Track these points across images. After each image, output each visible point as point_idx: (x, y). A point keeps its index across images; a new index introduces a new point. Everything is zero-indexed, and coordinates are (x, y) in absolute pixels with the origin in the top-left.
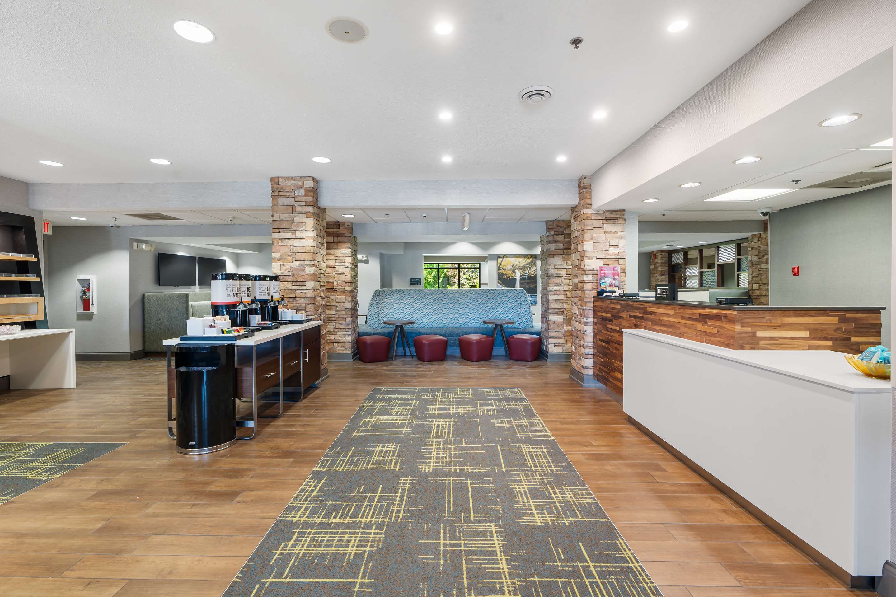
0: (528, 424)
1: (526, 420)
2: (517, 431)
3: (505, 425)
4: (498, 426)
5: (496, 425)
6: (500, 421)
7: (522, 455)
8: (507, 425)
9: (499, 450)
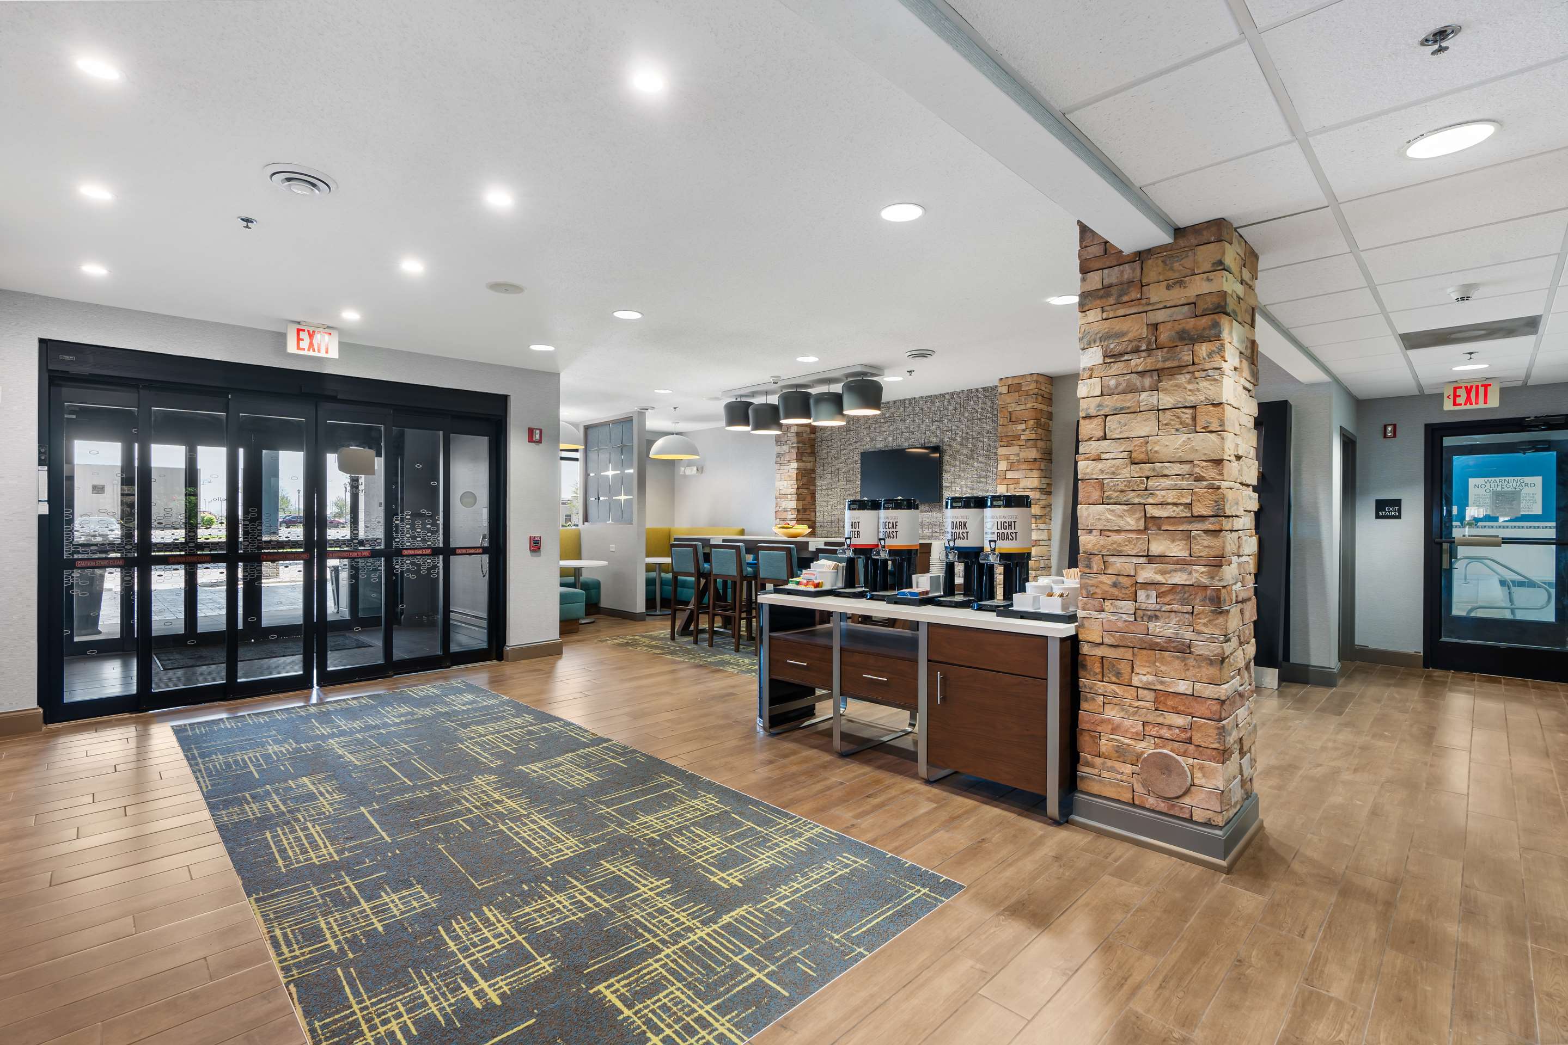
0: (323, 925)
1: (331, 941)
2: (354, 889)
3: (395, 897)
4: (412, 885)
5: (419, 888)
6: (415, 904)
7: (333, 839)
8: (386, 898)
9: (384, 834)
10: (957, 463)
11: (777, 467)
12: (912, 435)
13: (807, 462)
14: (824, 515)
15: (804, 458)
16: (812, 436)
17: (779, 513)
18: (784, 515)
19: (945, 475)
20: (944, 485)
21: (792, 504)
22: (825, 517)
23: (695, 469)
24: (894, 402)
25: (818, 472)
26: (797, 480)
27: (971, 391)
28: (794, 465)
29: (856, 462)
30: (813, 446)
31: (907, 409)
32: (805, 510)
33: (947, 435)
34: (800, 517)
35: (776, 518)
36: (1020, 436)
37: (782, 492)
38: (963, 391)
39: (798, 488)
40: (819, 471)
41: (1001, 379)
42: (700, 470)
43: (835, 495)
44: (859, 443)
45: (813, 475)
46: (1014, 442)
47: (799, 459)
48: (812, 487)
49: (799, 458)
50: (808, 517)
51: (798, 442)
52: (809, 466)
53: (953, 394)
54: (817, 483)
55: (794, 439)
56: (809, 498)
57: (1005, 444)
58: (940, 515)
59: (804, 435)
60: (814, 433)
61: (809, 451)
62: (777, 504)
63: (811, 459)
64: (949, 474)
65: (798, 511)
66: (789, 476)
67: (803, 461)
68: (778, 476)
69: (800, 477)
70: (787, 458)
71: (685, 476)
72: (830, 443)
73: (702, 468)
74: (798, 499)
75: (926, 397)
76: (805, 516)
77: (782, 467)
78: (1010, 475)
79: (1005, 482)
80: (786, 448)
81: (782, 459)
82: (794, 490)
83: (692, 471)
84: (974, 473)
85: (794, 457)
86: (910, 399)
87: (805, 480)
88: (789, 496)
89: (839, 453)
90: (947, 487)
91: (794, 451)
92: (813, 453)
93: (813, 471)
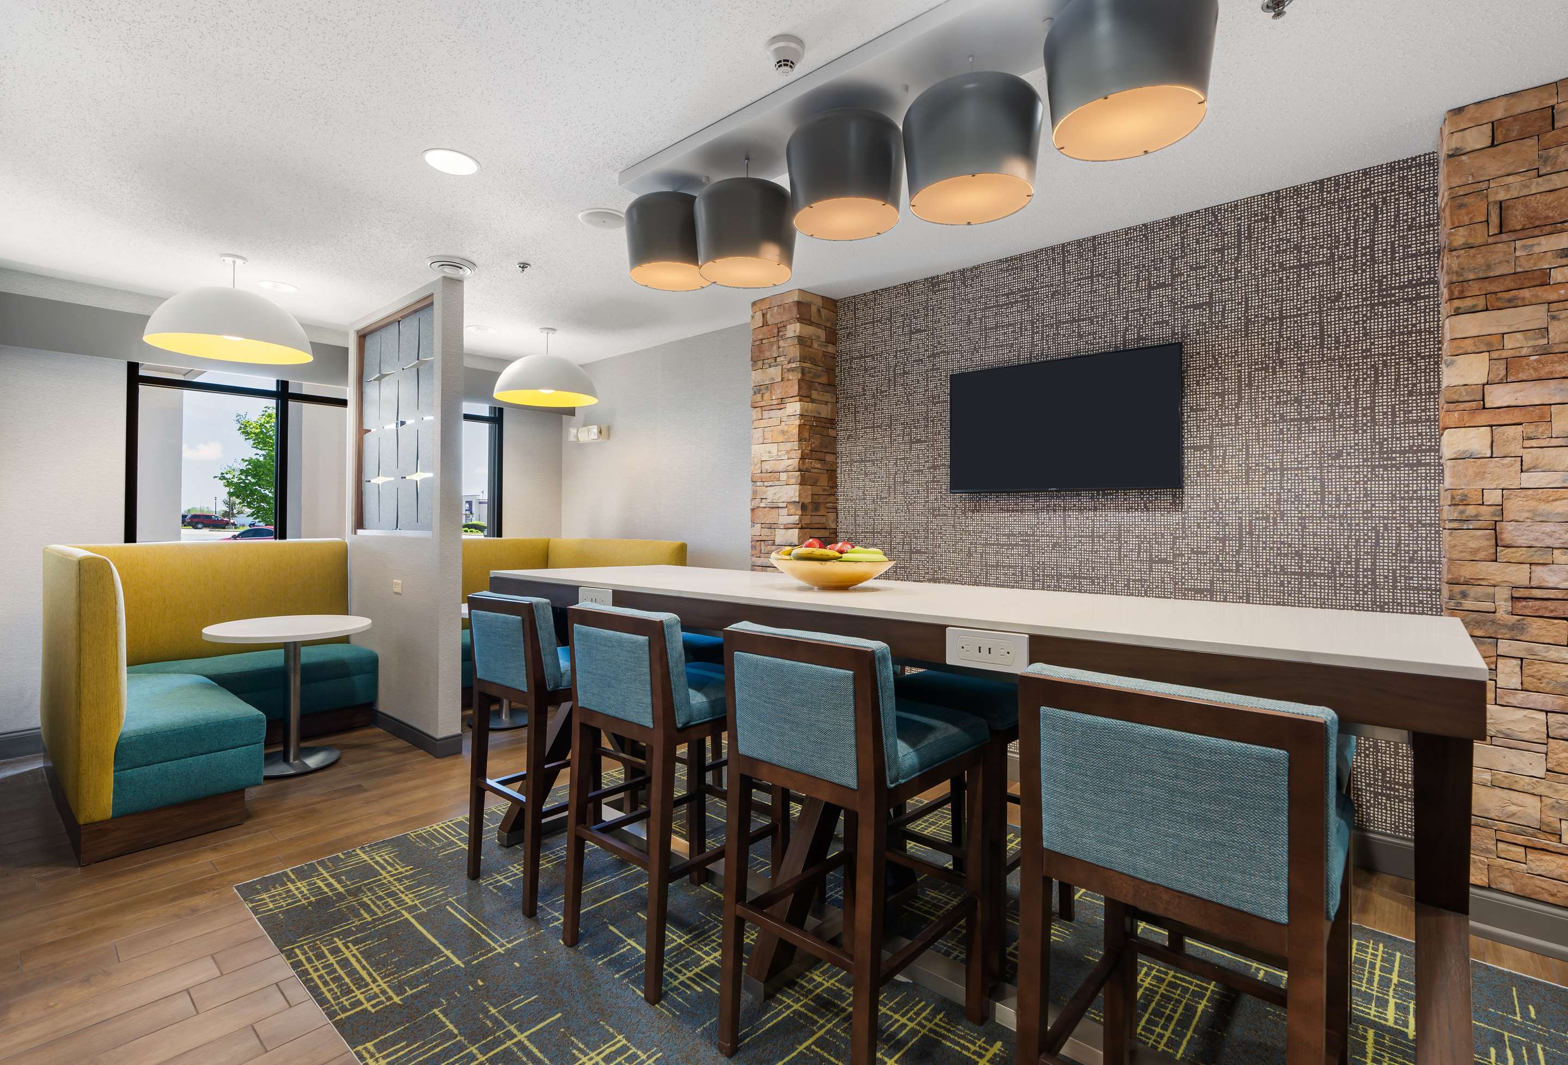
10: (1231, 385)
11: (755, 414)
12: (1086, 327)
13: (820, 402)
14: (856, 516)
15: (815, 395)
16: (831, 349)
17: (759, 513)
18: (771, 517)
19: (1190, 422)
20: (1188, 442)
21: (790, 492)
22: (860, 521)
23: (595, 429)
24: (1035, 254)
25: (841, 425)
26: (800, 440)
27: (1277, 196)
28: (794, 407)
29: (934, 400)
30: (830, 371)
31: (1071, 267)
32: (816, 506)
33: (1194, 317)
34: (807, 520)
35: (753, 523)
36: (1546, 273)
37: (767, 467)
38: (1248, 202)
39: (802, 458)
40: (845, 423)
41: (1459, 110)
42: (605, 432)
43: (882, 473)
44: (943, 357)
45: (832, 433)
46: (1526, 293)
47: (804, 396)
48: (829, 458)
49: (804, 393)
50: (823, 520)
51: (803, 359)
52: (825, 411)
53: (1214, 211)
54: (840, 448)
55: (795, 352)
56: (824, 481)
57: (1481, 303)
58: (1177, 517)
59: (815, 345)
60: (834, 344)
61: (824, 380)
62: (755, 493)
63: (828, 397)
64: (1204, 415)
65: (804, 507)
66: (783, 432)
67: (813, 401)
68: (758, 434)
69: (806, 435)
70: (778, 393)
71: (579, 446)
72: (870, 363)
73: (609, 429)
74: (803, 483)
75: (1128, 231)
76: (816, 519)
77: (766, 414)
78: (1499, 396)
79: (1484, 418)
80: (774, 373)
81: (767, 396)
82: (795, 462)
83: (589, 434)
84: (1291, 412)
85: (795, 390)
86: (1079, 243)
87: (816, 442)
88: (783, 476)
89: (892, 382)
90: (1196, 448)
91: (794, 377)
92: (831, 386)
93: (832, 422)
